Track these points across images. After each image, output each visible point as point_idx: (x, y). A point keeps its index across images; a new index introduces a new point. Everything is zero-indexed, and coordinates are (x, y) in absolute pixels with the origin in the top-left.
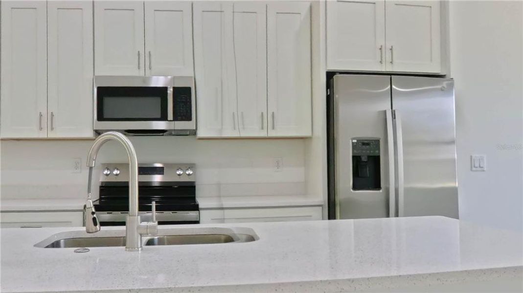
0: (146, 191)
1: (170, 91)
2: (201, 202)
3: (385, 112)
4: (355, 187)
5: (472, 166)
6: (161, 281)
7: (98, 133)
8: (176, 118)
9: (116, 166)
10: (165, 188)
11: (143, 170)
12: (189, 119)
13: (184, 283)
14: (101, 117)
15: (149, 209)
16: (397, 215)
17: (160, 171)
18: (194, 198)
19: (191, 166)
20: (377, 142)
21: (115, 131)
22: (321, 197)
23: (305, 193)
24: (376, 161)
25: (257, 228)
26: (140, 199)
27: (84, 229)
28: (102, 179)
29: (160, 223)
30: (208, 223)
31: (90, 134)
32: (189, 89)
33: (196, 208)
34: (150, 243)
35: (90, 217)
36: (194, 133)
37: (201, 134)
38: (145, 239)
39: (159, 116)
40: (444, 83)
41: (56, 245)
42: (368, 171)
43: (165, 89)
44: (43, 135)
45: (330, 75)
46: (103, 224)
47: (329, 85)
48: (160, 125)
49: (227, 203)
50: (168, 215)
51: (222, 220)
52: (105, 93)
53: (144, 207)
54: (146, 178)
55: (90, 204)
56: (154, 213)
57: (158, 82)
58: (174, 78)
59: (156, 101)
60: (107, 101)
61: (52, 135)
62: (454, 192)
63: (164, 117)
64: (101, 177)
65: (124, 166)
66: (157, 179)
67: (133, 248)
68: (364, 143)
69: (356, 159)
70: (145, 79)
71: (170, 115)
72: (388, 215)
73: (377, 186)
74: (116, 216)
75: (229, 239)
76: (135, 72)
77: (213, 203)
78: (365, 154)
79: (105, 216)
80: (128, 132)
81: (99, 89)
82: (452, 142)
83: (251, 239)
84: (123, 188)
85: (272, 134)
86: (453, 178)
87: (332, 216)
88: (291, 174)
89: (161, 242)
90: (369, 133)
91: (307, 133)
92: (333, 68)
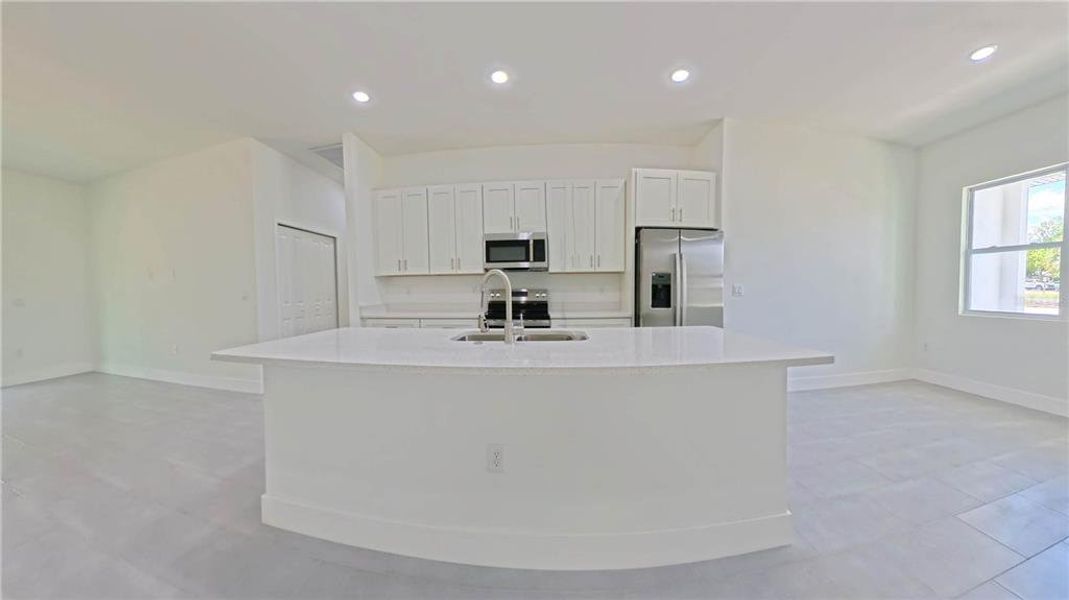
0: (517, 307)
1: (531, 242)
2: (551, 314)
3: (675, 255)
4: (653, 306)
5: (734, 292)
6: (526, 363)
7: (487, 270)
8: (535, 260)
9: (498, 291)
10: (529, 305)
11: (516, 294)
12: (544, 260)
13: (541, 365)
14: (488, 260)
15: (519, 318)
16: (681, 325)
17: (525, 294)
18: (547, 312)
19: (545, 291)
20: (669, 275)
21: (497, 269)
22: (631, 312)
23: (620, 310)
24: (667, 288)
25: (587, 331)
26: (513, 312)
27: (479, 330)
28: (490, 299)
29: (526, 327)
30: (556, 328)
31: (482, 271)
32: (543, 241)
33: (548, 318)
34: (519, 339)
35: (483, 325)
36: (547, 269)
37: (551, 270)
38: (517, 337)
39: (523, 258)
40: (716, 235)
41: (463, 339)
42: (662, 295)
43: (528, 241)
44: (454, 272)
45: (638, 230)
46: (491, 327)
47: (637, 237)
48: (525, 265)
49: (568, 315)
50: (531, 322)
51: (565, 326)
52: (490, 245)
53: (515, 317)
54: (516, 299)
55: (483, 315)
56: (522, 321)
57: (523, 237)
58: (534, 234)
59: (523, 249)
60: (492, 250)
61: (460, 272)
62: (721, 308)
63: (527, 260)
64: (489, 298)
65: (503, 291)
66: (523, 299)
67: (509, 342)
68: (659, 276)
69: (654, 287)
70: (515, 235)
71: (531, 259)
72: (675, 325)
73: (668, 306)
74: (498, 322)
75: (569, 338)
76: (508, 231)
77: (559, 315)
78: (660, 283)
79: (492, 322)
80: (504, 270)
81: (487, 242)
82: (721, 276)
83: (584, 338)
84: (503, 304)
85: (598, 270)
86: (721, 302)
87: (637, 324)
88: (611, 296)
89: (526, 339)
90: (663, 270)
91: (623, 270)
92: (640, 225)
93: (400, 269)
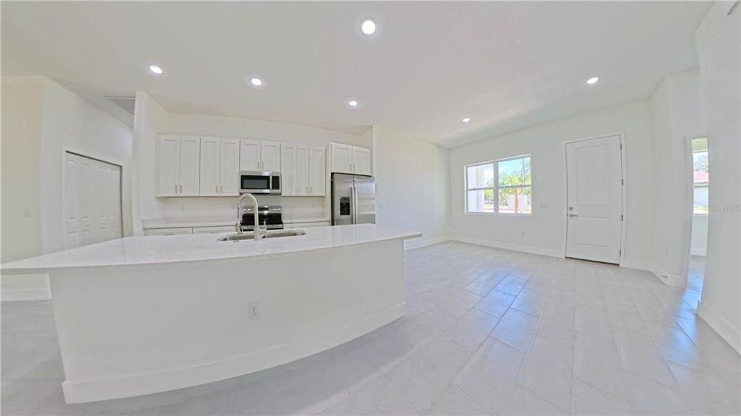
0: (262, 217)
1: (271, 178)
2: (284, 221)
3: (351, 188)
4: (341, 214)
5: (380, 207)
6: (269, 251)
7: (241, 194)
8: (273, 188)
9: (249, 207)
10: (269, 216)
11: (260, 209)
12: (279, 189)
13: (279, 251)
14: (242, 187)
15: (263, 224)
16: (355, 223)
17: (267, 209)
18: (281, 219)
19: (280, 207)
20: (349, 198)
21: (248, 193)
22: (329, 218)
23: (323, 217)
24: (348, 205)
25: (305, 230)
26: (259, 220)
27: (236, 233)
28: (243, 213)
29: (268, 229)
30: (286, 229)
31: (238, 195)
32: (278, 177)
33: (282, 223)
34: (264, 237)
35: (239, 228)
36: (280, 194)
37: (283, 194)
38: (262, 236)
39: (266, 187)
40: (371, 179)
41: (225, 240)
42: (346, 209)
43: (269, 177)
44: (218, 195)
45: (332, 174)
46: (244, 230)
47: (332, 178)
48: (267, 191)
49: (294, 221)
50: (271, 226)
51: (292, 227)
52: (244, 178)
53: (261, 223)
54: (261, 212)
55: (239, 223)
56: (265, 225)
57: (266, 174)
58: (273, 173)
59: (265, 181)
60: (245, 181)
61: (222, 195)
62: (374, 215)
63: (268, 188)
64: (243, 212)
65: (252, 207)
66: (266, 212)
67: (257, 239)
68: (344, 199)
69: (341, 204)
70: (261, 173)
71: (271, 188)
72: (352, 223)
73: (349, 214)
74: (250, 227)
75: (295, 235)
76: (256, 170)
77: (289, 221)
78: (344, 202)
79: (245, 227)
80: (253, 194)
81: (242, 176)
82: (373, 199)
83: (303, 234)
84: (252, 216)
85: (311, 195)
86: (374, 211)
87: (333, 225)
88: (318, 210)
89: (268, 237)
90: (346, 195)
91: (324, 195)
92: (333, 171)
93: (176, 192)
